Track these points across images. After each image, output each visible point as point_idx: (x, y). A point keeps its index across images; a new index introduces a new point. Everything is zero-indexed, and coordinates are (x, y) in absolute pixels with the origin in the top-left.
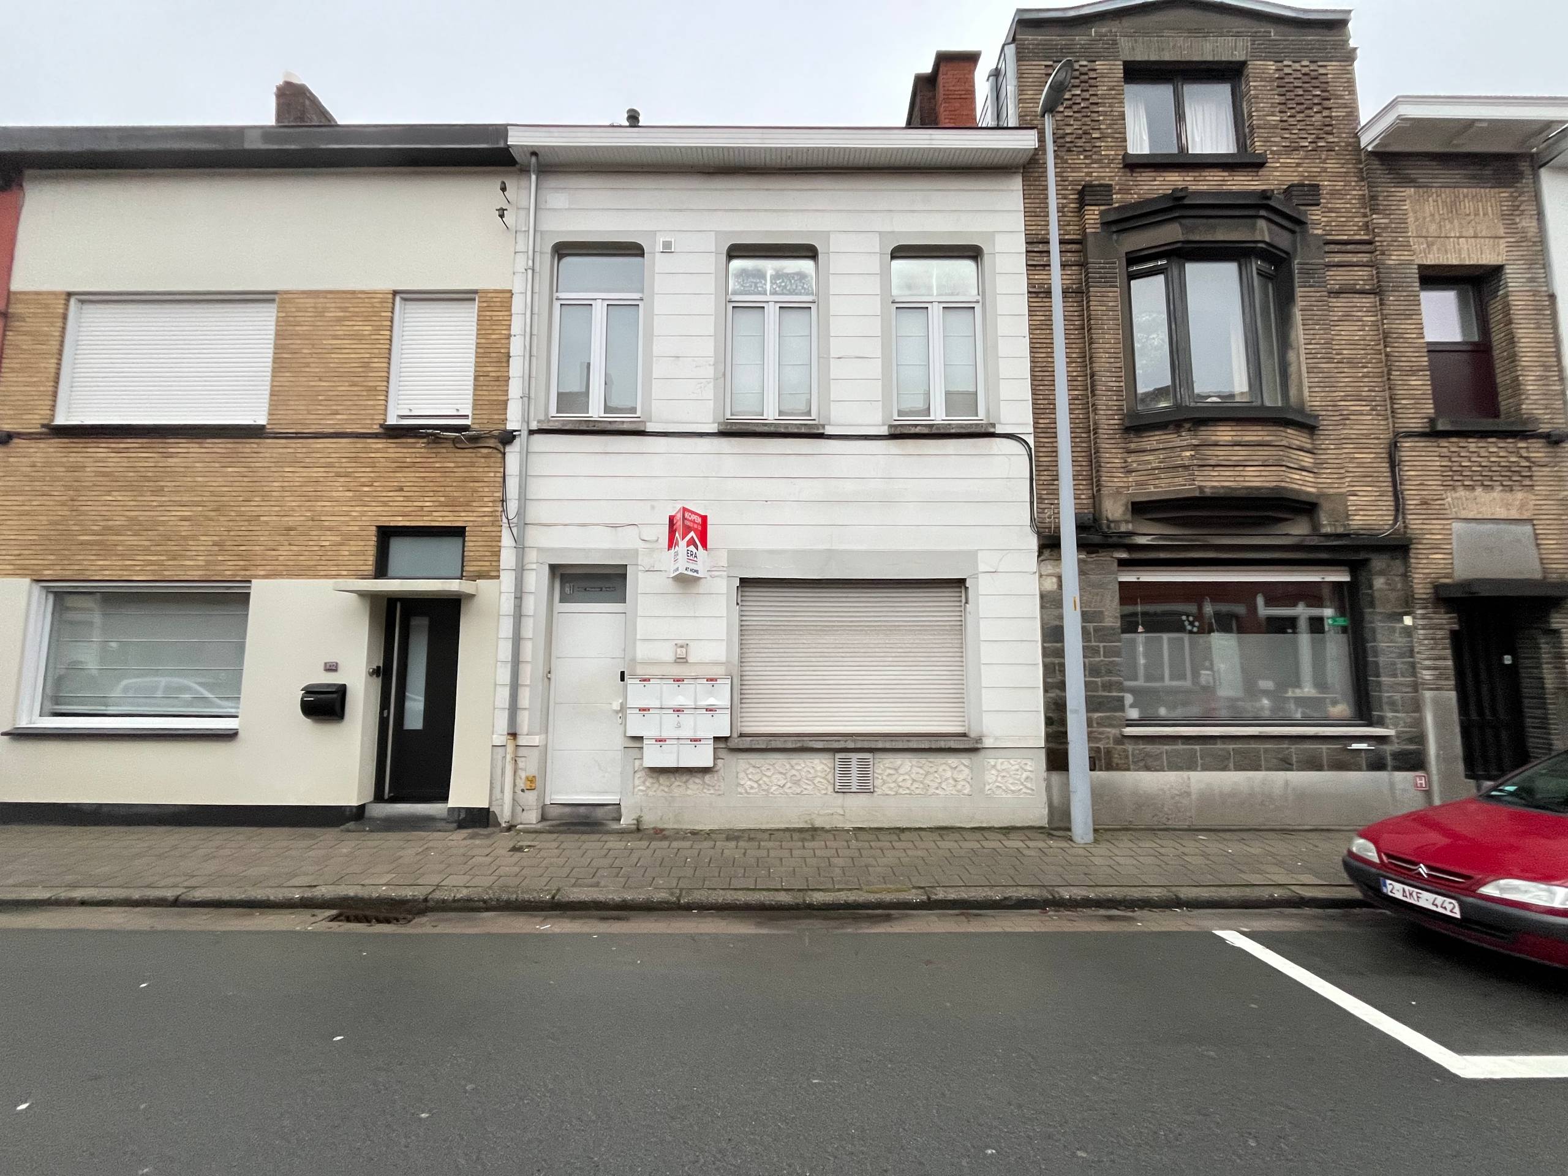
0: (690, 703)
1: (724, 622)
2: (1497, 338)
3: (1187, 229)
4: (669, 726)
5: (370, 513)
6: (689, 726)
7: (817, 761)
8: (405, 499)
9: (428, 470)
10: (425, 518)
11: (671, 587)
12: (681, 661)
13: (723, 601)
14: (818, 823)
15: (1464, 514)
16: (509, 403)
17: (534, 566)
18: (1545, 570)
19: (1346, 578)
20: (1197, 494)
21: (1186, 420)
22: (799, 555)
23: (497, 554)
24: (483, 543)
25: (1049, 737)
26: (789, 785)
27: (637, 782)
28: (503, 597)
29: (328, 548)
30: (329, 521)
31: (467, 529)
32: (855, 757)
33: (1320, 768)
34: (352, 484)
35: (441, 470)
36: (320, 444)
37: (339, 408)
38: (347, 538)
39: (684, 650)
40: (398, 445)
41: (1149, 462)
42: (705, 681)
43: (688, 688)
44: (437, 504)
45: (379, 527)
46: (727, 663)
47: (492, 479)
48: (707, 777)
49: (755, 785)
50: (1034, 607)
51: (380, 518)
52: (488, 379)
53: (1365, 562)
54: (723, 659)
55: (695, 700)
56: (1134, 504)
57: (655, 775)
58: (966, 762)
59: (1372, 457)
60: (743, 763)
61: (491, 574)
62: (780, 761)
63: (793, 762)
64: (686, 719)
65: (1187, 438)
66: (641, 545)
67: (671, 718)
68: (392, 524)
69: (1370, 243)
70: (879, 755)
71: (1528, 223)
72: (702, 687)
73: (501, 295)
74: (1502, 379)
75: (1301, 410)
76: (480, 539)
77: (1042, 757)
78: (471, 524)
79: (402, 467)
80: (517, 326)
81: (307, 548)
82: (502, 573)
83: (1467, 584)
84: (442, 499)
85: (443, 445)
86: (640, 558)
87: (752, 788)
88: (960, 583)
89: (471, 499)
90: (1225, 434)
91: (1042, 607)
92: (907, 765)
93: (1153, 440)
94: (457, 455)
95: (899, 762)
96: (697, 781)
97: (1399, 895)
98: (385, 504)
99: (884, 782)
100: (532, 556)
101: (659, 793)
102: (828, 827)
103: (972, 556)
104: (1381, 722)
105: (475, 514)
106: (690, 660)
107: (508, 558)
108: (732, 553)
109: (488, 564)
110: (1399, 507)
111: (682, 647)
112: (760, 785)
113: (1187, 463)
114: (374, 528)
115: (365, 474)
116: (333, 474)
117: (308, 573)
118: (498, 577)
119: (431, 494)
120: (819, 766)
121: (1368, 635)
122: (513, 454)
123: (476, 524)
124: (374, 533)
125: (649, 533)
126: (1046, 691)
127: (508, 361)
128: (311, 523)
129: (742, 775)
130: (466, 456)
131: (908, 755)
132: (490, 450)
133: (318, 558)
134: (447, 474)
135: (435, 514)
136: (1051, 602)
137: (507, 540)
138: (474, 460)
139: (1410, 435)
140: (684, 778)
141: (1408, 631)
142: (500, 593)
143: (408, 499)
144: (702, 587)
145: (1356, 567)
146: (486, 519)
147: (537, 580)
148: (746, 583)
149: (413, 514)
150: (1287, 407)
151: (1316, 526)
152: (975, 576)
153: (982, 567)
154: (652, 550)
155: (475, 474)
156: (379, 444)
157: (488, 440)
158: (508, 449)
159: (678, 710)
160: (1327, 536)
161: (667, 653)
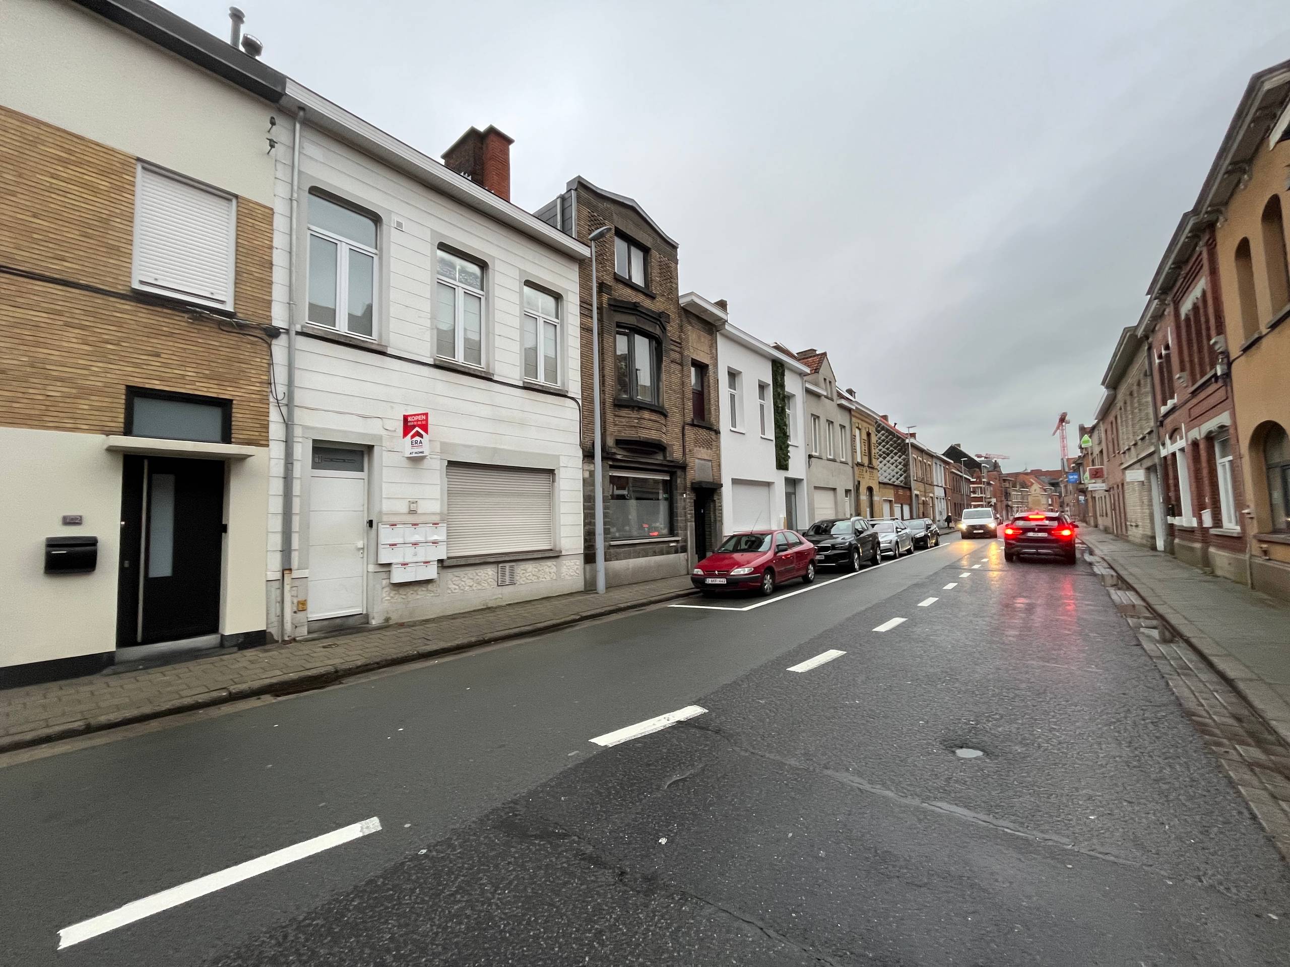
0: (422, 539)
1: (439, 487)
2: (706, 391)
3: (638, 321)
4: (408, 554)
5: (118, 372)
6: (423, 553)
7: (489, 570)
8: (163, 365)
9: (187, 342)
10: (187, 386)
11: (406, 463)
12: (412, 512)
13: (438, 473)
14: (490, 605)
15: (699, 457)
16: (273, 304)
17: (300, 440)
18: (714, 479)
19: (668, 478)
20: (638, 439)
21: (636, 406)
22: (479, 449)
23: (266, 427)
24: (252, 416)
25: (586, 548)
26: (475, 585)
27: (384, 595)
28: (273, 462)
29: (59, 399)
30: (56, 371)
31: (234, 402)
32: (508, 565)
33: (663, 554)
34: (91, 339)
35: (204, 345)
36: (39, 286)
37: (67, 255)
38: (86, 392)
39: (415, 505)
40: (150, 312)
41: (621, 422)
42: (431, 525)
43: (421, 529)
44: (201, 375)
45: (128, 387)
46: (441, 514)
47: (259, 364)
48: (430, 586)
49: (457, 587)
50: (580, 485)
51: (131, 378)
52: (251, 277)
53: (675, 472)
54: (438, 511)
55: (426, 537)
56: (617, 440)
57: (396, 588)
58: (554, 563)
59: (678, 430)
60: (450, 575)
61: (262, 441)
62: (471, 572)
63: (477, 571)
64: (420, 550)
65: (634, 414)
66: (384, 433)
67: (410, 550)
68: (147, 386)
69: (680, 344)
70: (520, 563)
71: (714, 351)
72: (429, 529)
73: (263, 209)
74: (706, 407)
75: (663, 407)
76: (247, 412)
77: (582, 557)
78: (238, 398)
79: (158, 334)
80: (279, 240)
81: (26, 396)
82: (271, 443)
83: (700, 482)
84: (207, 372)
85: (207, 324)
86: (384, 441)
87: (455, 589)
88: (551, 472)
89: (238, 377)
90: (646, 415)
91: (584, 485)
92: (530, 567)
93: (624, 412)
94: (221, 336)
95: (527, 566)
96: (424, 589)
97: (710, 582)
98: (136, 365)
99: (521, 578)
100: (298, 431)
101: (400, 600)
102: (494, 606)
103: (558, 457)
104: (677, 535)
105: (242, 390)
106: (419, 511)
107: (276, 430)
108: (443, 445)
109: (257, 434)
110: (684, 453)
111: (413, 503)
112: (459, 587)
113: (636, 425)
114: (124, 387)
115: (109, 332)
116: (61, 323)
117: (29, 422)
118: (268, 446)
119: (194, 365)
120: (489, 572)
121: (674, 502)
122: (279, 347)
123: (243, 399)
124: (124, 391)
125: (390, 425)
126: (584, 526)
127: (271, 268)
128: (28, 369)
129: (450, 582)
130: (231, 339)
131: (531, 562)
132: (256, 339)
133: (44, 408)
134: (212, 351)
135: (197, 384)
136: (588, 483)
137: (274, 416)
138: (240, 344)
139: (688, 424)
140: (415, 588)
141: (685, 500)
142: (270, 458)
143: (165, 365)
144: (426, 463)
145: (672, 474)
146: (254, 396)
147: (303, 452)
148: (451, 464)
149: (173, 380)
150: (658, 407)
151: (665, 457)
152: (558, 469)
153: (562, 464)
154: (393, 437)
155: (242, 357)
156: (128, 306)
157: (252, 330)
158: (274, 342)
159: (415, 544)
160: (668, 461)
161: (403, 507)
